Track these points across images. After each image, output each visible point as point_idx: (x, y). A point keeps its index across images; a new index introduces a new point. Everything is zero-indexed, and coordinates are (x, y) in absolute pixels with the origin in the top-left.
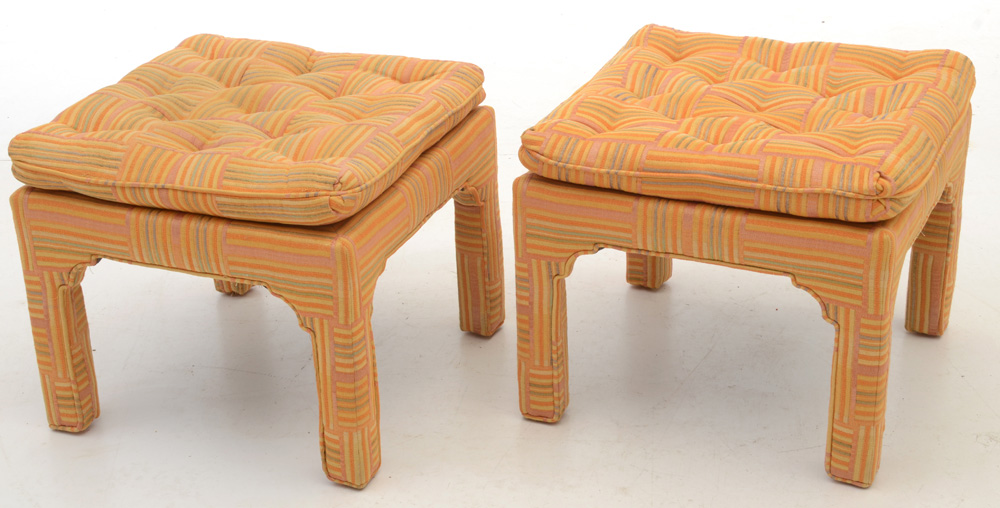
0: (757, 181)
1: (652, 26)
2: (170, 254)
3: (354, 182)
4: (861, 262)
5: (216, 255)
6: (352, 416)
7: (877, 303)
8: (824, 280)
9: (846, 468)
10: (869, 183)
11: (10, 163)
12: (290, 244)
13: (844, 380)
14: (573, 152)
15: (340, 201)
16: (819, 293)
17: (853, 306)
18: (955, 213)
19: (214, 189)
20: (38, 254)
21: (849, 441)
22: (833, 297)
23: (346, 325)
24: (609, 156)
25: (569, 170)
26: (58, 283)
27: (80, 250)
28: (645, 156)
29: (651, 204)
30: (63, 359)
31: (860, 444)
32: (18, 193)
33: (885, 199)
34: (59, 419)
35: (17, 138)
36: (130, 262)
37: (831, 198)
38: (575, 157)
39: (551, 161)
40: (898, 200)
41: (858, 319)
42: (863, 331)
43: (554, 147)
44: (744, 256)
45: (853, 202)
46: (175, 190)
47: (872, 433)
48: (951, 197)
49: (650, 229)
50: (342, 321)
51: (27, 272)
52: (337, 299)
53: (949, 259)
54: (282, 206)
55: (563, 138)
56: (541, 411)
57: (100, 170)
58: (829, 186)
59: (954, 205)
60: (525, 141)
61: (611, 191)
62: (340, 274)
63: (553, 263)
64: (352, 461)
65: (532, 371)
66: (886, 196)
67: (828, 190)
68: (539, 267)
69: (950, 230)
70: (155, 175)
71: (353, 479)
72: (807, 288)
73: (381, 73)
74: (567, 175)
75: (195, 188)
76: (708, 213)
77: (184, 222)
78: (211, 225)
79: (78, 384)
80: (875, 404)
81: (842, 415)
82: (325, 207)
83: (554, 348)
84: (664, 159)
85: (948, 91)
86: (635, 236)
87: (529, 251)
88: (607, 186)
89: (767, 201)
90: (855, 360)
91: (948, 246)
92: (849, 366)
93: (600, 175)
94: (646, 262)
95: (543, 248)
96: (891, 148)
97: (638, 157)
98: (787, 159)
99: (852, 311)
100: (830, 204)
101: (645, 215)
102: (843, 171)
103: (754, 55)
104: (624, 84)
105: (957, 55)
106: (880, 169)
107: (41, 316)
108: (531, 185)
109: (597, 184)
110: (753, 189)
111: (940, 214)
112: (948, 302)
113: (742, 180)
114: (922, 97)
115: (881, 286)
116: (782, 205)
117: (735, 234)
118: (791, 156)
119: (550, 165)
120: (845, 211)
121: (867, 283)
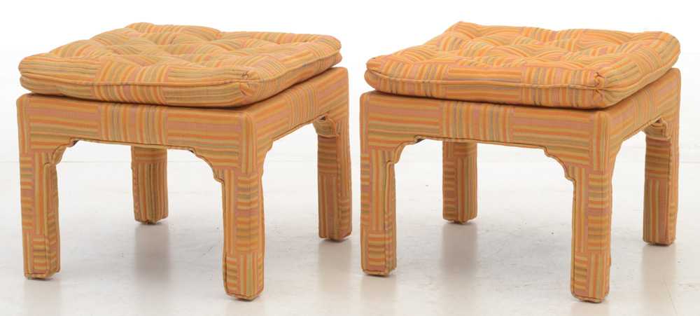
0: (520, 82)
1: (461, 22)
2: (128, 132)
3: (256, 76)
4: (587, 133)
5: (160, 130)
6: (247, 242)
7: (599, 162)
8: (566, 149)
9: (584, 288)
10: (590, 79)
11: (19, 75)
12: (211, 118)
13: (580, 221)
14: (401, 71)
15: (247, 86)
16: (562, 159)
17: (584, 166)
18: (672, 148)
19: (162, 82)
20: (33, 139)
21: (585, 266)
22: (570, 160)
23: (247, 174)
24: (425, 72)
25: (398, 82)
26: (44, 162)
27: (64, 134)
28: (448, 70)
29: (452, 105)
30: (42, 220)
31: (593, 267)
32: (23, 96)
33: (601, 90)
34: (33, 268)
35: (25, 58)
36: (98, 141)
37: (567, 90)
38: (402, 74)
39: (386, 77)
40: (611, 92)
41: (587, 175)
42: (591, 183)
43: (388, 68)
44: (513, 136)
45: (581, 91)
46: (135, 85)
47: (600, 259)
48: (667, 134)
49: (451, 121)
50: (243, 171)
51: (22, 154)
52: (241, 154)
53: (670, 183)
54: (207, 91)
55: (394, 63)
56: (377, 266)
57: (83, 76)
58: (566, 82)
59: (671, 142)
60: (369, 65)
61: (427, 98)
62: (244, 136)
63: (386, 152)
64: (245, 277)
65: (370, 235)
66: (602, 87)
67: (565, 85)
68: (377, 155)
69: (669, 161)
70: (121, 77)
71: (245, 292)
72: (554, 156)
73: (270, 41)
74: (397, 87)
75: (148, 82)
76: (489, 108)
77: (138, 109)
78: (158, 110)
79: (50, 240)
80: (601, 237)
81: (579, 247)
82: (237, 89)
83: (386, 216)
84: (460, 72)
85: (657, 49)
86: (442, 127)
87: (370, 144)
88: (423, 94)
89: (527, 96)
90: (587, 205)
91: (669, 173)
92: (583, 210)
93: (419, 84)
94: (457, 200)
95: (380, 141)
96: (609, 65)
97: (443, 72)
98: (539, 69)
99: (583, 169)
100: (567, 95)
101: (448, 112)
102: (575, 73)
103: (529, 35)
104: (438, 46)
105: (667, 34)
106: (599, 71)
107: (29, 187)
108: (373, 96)
109: (417, 93)
110: (518, 87)
111: (662, 149)
112: (672, 218)
113: (510, 82)
114: (636, 49)
115: (601, 150)
116: (537, 98)
117: (507, 121)
118: (543, 67)
119: (385, 80)
120: (576, 99)
121: (592, 148)
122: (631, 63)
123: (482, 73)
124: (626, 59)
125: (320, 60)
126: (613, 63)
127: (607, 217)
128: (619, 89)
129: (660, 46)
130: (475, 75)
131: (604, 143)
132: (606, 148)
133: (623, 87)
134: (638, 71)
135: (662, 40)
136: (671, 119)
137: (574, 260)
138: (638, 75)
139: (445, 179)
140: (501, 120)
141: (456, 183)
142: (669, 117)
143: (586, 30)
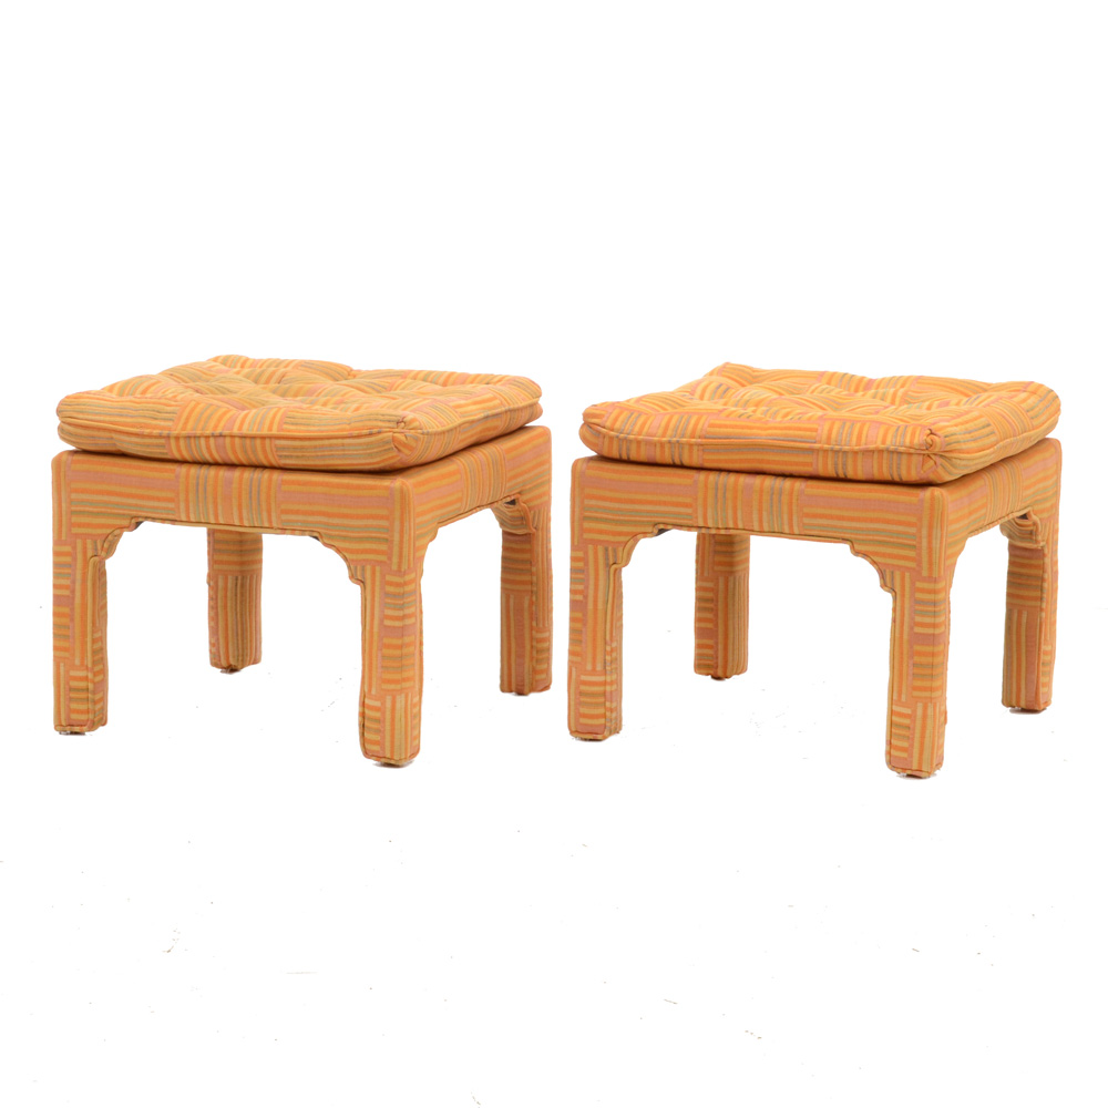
0: (815, 442)
1: (728, 363)
2: (220, 507)
3: (415, 424)
4: (913, 520)
5: (269, 504)
6: (397, 676)
7: (930, 563)
8: (882, 543)
9: (905, 755)
10: (920, 438)
11: (57, 421)
12: (348, 487)
13: (902, 653)
14: (635, 424)
15: (403, 438)
16: (876, 559)
17: (908, 569)
18: (1047, 560)
19: (275, 432)
20: (74, 519)
21: (907, 721)
22: (889, 561)
23: (399, 572)
24: (671, 426)
25: (631, 441)
26: (90, 553)
27: (121, 512)
28: (706, 426)
29: (713, 477)
30: (84, 643)
31: (919, 723)
32: (62, 454)
33: (935, 454)
34: (68, 718)
35: (67, 397)
36: (173, 521)
37: (885, 455)
38: (637, 429)
39: (612, 433)
40: (949, 459)
41: (913, 583)
42: (919, 596)
43: (616, 420)
44: (804, 524)
45: (905, 457)
46: (232, 436)
47: (930, 711)
48: (1040, 538)
49: (710, 501)
50: (395, 567)
51: (58, 541)
52: (392, 542)
53: (1044, 614)
54: (343, 445)
55: (625, 414)
56: (591, 725)
57: (154, 422)
58: (884, 442)
59: (1046, 551)
60: (586, 415)
61: (674, 466)
62: (397, 514)
63: (610, 548)
64: (393, 730)
65: (583, 678)
66: (936, 450)
67: (882, 446)
68: (596, 553)
69: (1043, 580)
70: (212, 424)
71: (392, 752)
72: (865, 555)
74: (628, 449)
75: (254, 432)
76: (769, 481)
77: (237, 473)
78: (266, 474)
79: (95, 674)
80: (932, 677)
81: (900, 693)
82: (387, 443)
83: (608, 648)
84: (726, 426)
85: (1024, 405)
86: (696, 511)
87: (586, 536)
88: (668, 460)
89: (825, 464)
90: (911, 628)
91: (1041, 599)
92: (905, 637)
93: (662, 445)
94: (717, 643)
95: (601, 532)
96: (948, 421)
97: (700, 426)
98: (845, 423)
99: (907, 575)
100: (885, 461)
101: (706, 486)
102: (897, 430)
103: (833, 382)
104: (692, 394)
105: (1041, 386)
106: (932, 427)
107: (67, 593)
108: (592, 464)
109: (659, 459)
110: (812, 450)
111: (1033, 562)
112: (1047, 669)
113: (801, 442)
114: (993, 402)
115: (934, 545)
116: (840, 466)
117: (794, 501)
118: (850, 421)
119: (611, 438)
120: (899, 468)
121: (921, 543)
122: (983, 421)
123: (758, 428)
124: (975, 414)
125: (510, 411)
126: (954, 418)
127: (941, 647)
128: (962, 455)
129: (1030, 401)
130: (749, 431)
131: (939, 535)
132: (941, 543)
133: (968, 453)
134: (993, 433)
135: (1034, 393)
136: (1045, 515)
137: (892, 713)
138: (993, 439)
139: (699, 609)
140: (785, 499)
141: (716, 615)
142: (1042, 511)
143: (920, 377)
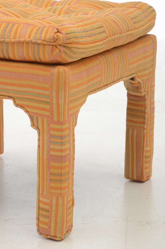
4: (47, 86)
7: (58, 113)
8: (30, 100)
9: (46, 227)
10: (50, 35)
16: (28, 109)
17: (46, 116)
18: (147, 102)
21: (47, 207)
22: (35, 111)
31: (54, 209)
33: (60, 45)
37: (30, 44)
40: (70, 48)
41: (49, 125)
42: (52, 132)
45: (41, 47)
47: (60, 201)
48: (142, 90)
53: (145, 131)
58: (29, 37)
59: (146, 97)
67: (28, 40)
69: (145, 113)
72: (22, 107)
80: (61, 181)
81: (43, 191)
85: (130, 15)
90: (48, 152)
91: (144, 123)
92: (45, 157)
96: (73, 24)
98: (8, 24)
99: (45, 119)
100: (30, 49)
102: (38, 29)
105: (145, 4)
106: (59, 28)
111: (139, 103)
112: (147, 160)
114: (111, 13)
115: (60, 102)
116: (5, 52)
118: (11, 23)
120: (39, 54)
121: (52, 100)
122: (98, 24)
124: (94, 20)
126: (78, 22)
127: (67, 163)
128: (78, 46)
129: (135, 13)
131: (63, 96)
132: (65, 100)
133: (84, 44)
134: (104, 32)
135: (140, 8)
136: (146, 78)
137: (39, 201)
138: (104, 35)
142: (143, 76)
